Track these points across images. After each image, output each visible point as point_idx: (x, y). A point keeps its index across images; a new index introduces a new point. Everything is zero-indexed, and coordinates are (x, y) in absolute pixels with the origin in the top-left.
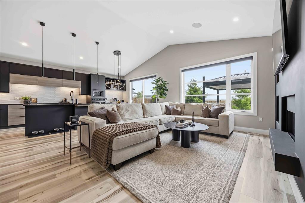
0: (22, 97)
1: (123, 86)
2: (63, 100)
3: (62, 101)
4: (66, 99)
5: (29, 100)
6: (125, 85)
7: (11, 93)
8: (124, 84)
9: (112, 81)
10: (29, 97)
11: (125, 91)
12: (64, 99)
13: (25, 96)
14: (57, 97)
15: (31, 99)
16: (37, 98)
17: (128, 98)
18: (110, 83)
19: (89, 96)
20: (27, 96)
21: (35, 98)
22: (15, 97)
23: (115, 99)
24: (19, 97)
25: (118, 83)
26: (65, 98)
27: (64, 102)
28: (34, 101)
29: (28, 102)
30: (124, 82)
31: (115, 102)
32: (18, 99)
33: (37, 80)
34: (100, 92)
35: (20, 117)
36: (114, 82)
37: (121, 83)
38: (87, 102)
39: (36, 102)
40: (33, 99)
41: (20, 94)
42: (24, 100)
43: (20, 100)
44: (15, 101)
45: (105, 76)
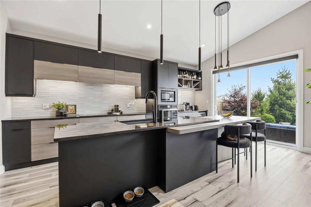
0: (53, 104)
1: (198, 81)
2: (114, 108)
3: (112, 110)
4: (118, 106)
5: (64, 108)
6: (201, 80)
7: (38, 97)
8: (200, 78)
9: (183, 73)
10: (64, 104)
11: (201, 90)
12: (115, 106)
13: (58, 103)
14: (104, 102)
15: (67, 106)
16: (75, 106)
17: (208, 101)
18: (181, 76)
19: (151, 101)
20: (61, 102)
21: (73, 105)
22: (44, 104)
23: (188, 104)
24: (49, 104)
25: (191, 76)
26: (116, 104)
27: (115, 112)
28: (71, 112)
29: (62, 112)
30: (199, 74)
31: (188, 109)
32: (48, 107)
33: (77, 72)
34: (170, 92)
35: (50, 143)
36: (186, 74)
37: (195, 77)
38: (147, 111)
39: (74, 112)
40: (69, 107)
41: (50, 98)
42: (57, 109)
43: (51, 110)
44: (43, 111)
45: (177, 64)
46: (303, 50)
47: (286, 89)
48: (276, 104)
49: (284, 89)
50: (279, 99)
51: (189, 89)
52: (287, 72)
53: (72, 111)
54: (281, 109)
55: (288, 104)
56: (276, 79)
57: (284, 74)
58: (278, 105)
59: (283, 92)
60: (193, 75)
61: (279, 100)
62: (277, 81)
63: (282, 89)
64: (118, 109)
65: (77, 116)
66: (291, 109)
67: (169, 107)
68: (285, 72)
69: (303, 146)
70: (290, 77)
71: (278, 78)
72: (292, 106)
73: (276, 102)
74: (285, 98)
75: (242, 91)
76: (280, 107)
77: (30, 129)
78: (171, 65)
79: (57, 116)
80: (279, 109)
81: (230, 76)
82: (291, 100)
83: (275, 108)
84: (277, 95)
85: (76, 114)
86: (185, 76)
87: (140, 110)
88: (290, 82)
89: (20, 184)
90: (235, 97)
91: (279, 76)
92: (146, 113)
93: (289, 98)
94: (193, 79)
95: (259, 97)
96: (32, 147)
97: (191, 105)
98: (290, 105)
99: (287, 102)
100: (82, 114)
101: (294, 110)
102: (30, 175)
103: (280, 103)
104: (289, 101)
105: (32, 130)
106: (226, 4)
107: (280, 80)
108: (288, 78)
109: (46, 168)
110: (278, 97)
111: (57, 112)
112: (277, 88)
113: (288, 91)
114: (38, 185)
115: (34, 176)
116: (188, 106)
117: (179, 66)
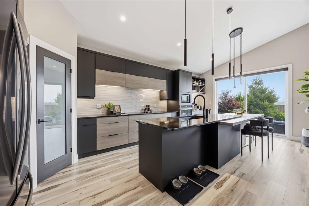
0: (104, 105)
1: (203, 87)
3: (145, 110)
6: (205, 85)
11: (205, 93)
12: (147, 106)
15: (114, 106)
16: (120, 106)
17: (210, 103)
19: (172, 102)
21: (118, 106)
22: (98, 105)
24: (101, 105)
26: (148, 105)
29: (112, 111)
30: (203, 81)
31: (196, 108)
32: (100, 107)
33: (124, 79)
34: (187, 95)
35: (110, 136)
36: (195, 81)
37: (201, 83)
38: (167, 110)
39: (120, 111)
40: (116, 107)
41: (102, 100)
42: (108, 109)
43: (102, 109)
44: (97, 110)
45: (191, 73)
46: (292, 64)
47: (259, 93)
48: (251, 105)
49: (258, 92)
50: (254, 100)
51: (197, 93)
52: (260, 79)
53: (118, 110)
54: (256, 108)
55: (261, 105)
56: (251, 84)
57: (257, 82)
58: (253, 105)
59: (257, 95)
60: (199, 82)
61: (254, 102)
62: (252, 87)
63: (256, 93)
64: (149, 108)
65: (122, 114)
66: (263, 108)
67: (186, 107)
68: (258, 79)
69: (292, 136)
70: (262, 83)
71: (253, 84)
72: (264, 106)
73: (252, 103)
74: (259, 100)
75: (229, 95)
76: (255, 107)
77: (96, 124)
78: (188, 74)
79: (107, 114)
80: (254, 109)
81: (241, 83)
82: (263, 101)
83: (251, 108)
84: (252, 97)
85: (121, 112)
86: (194, 82)
87: (163, 109)
88: (262, 87)
89: (101, 168)
90: (223, 99)
91: (253, 82)
92: (167, 112)
93: (262, 100)
94: (200, 85)
95: (240, 99)
96: (97, 139)
97: (198, 105)
98: (263, 106)
99: (261, 103)
100: (130, 112)
101: (265, 109)
102: (102, 161)
103: (255, 104)
104: (262, 102)
105: (97, 125)
106: (240, 29)
107: (254, 86)
108: (260, 84)
109: (110, 155)
110: (253, 99)
111: (107, 111)
112: (253, 92)
113: (261, 94)
114: (117, 168)
115: (105, 162)
116: (196, 106)
117: (193, 75)
